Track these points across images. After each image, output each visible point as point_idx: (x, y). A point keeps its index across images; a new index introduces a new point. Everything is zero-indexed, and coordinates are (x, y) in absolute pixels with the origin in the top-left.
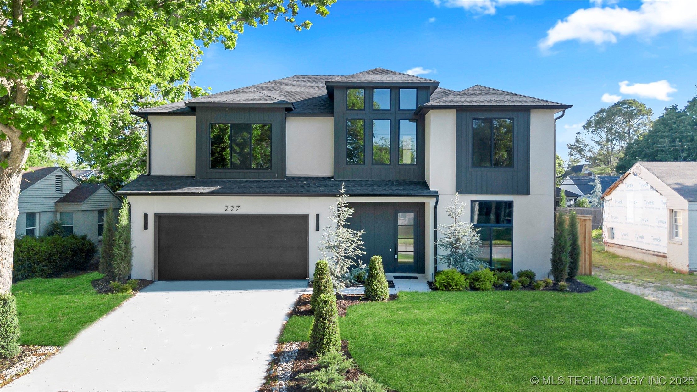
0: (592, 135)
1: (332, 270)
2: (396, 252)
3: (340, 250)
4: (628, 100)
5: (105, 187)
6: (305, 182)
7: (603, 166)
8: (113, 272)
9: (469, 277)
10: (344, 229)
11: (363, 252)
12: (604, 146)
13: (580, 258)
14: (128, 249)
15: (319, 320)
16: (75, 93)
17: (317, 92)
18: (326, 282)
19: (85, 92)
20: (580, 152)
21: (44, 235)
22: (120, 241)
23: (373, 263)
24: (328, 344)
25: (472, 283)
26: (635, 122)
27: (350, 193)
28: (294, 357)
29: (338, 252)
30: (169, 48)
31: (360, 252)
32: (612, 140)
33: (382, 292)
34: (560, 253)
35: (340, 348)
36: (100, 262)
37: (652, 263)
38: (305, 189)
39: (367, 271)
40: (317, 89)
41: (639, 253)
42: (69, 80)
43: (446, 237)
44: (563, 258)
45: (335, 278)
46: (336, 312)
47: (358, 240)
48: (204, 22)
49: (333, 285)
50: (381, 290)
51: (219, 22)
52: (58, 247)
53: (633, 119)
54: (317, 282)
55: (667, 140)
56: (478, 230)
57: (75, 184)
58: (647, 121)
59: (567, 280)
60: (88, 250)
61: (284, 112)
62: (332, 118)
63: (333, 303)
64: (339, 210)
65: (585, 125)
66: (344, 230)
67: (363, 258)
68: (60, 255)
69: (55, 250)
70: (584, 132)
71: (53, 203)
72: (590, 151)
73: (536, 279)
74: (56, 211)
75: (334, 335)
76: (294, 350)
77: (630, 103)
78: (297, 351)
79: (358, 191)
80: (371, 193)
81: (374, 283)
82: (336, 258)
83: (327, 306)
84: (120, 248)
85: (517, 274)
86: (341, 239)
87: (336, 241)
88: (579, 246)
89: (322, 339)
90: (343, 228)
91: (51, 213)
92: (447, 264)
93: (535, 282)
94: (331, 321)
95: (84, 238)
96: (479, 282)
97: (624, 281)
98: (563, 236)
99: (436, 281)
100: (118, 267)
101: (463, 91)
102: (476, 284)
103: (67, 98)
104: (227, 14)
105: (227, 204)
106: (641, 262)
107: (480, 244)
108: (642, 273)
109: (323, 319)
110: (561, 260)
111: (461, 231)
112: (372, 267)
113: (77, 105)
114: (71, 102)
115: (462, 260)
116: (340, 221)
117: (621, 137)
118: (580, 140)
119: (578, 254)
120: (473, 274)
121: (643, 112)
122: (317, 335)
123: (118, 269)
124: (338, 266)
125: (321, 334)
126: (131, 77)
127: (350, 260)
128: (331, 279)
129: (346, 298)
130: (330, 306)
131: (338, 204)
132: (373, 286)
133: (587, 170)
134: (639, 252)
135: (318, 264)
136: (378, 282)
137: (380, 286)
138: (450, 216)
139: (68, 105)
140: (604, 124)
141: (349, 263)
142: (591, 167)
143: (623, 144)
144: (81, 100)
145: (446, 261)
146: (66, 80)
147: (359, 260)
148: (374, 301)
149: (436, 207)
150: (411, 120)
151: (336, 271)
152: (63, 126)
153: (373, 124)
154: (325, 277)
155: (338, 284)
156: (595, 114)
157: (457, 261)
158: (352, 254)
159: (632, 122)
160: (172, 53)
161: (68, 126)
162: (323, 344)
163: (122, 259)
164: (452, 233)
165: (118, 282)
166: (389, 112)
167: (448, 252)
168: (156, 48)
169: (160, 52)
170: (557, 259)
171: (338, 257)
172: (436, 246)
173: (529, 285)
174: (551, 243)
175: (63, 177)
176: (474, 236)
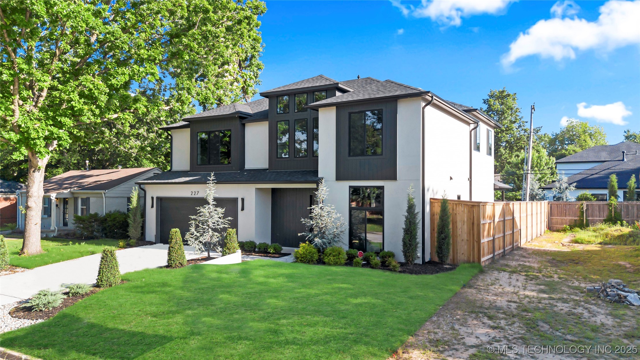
6: (246, 173)
62: (268, 122)
105: (192, 190)
153: (295, 124)
166: (306, 113)
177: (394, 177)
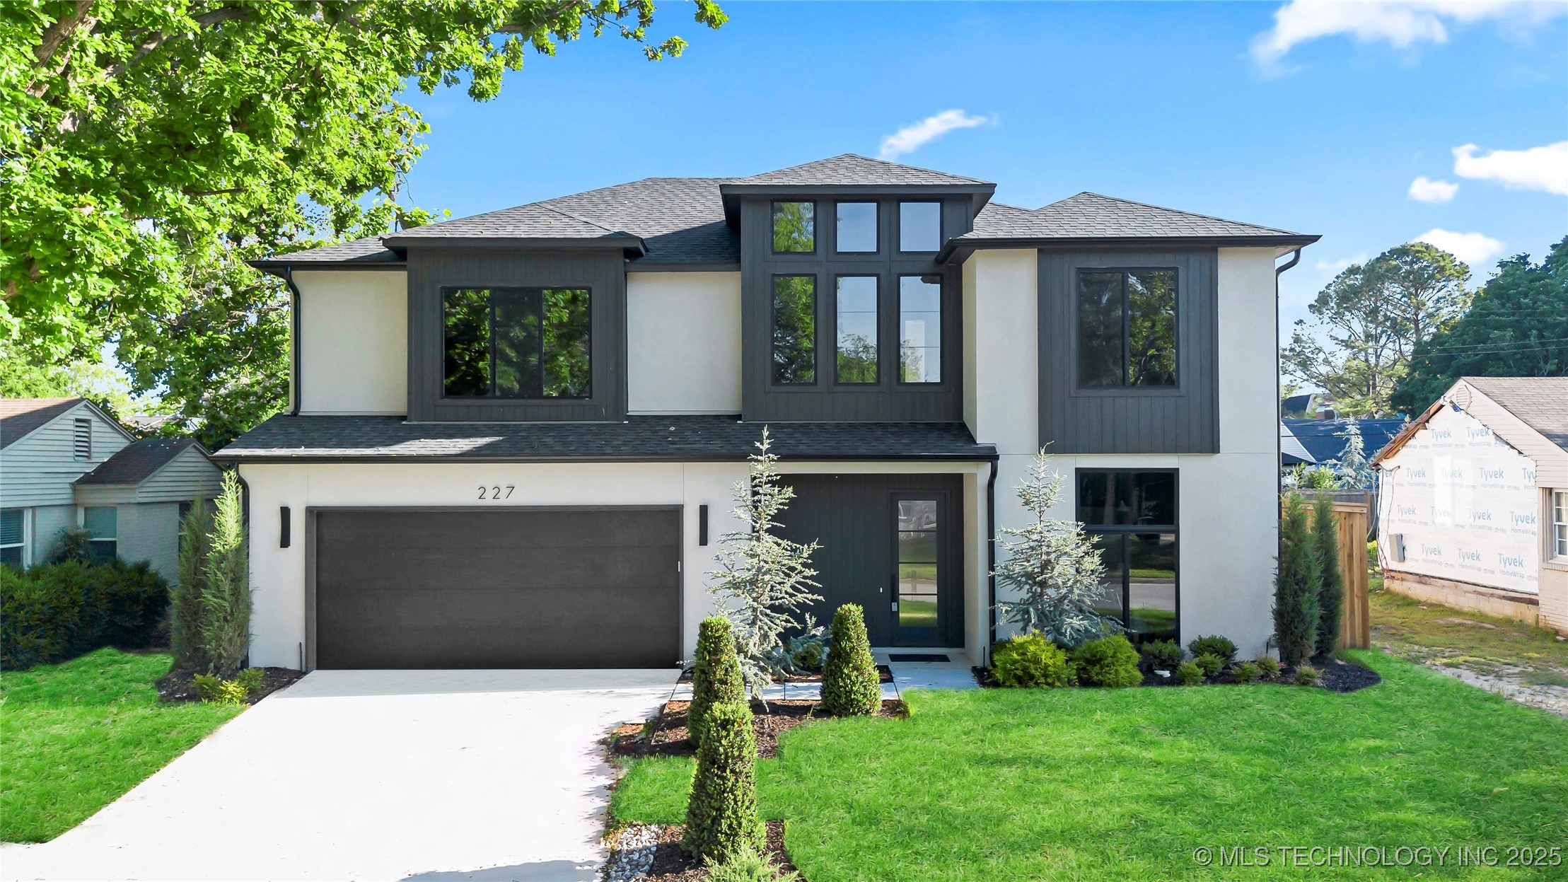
0: (1331, 325)
1: (740, 640)
2: (894, 595)
3: (760, 591)
4: (1413, 246)
5: (195, 447)
6: (672, 429)
7: (1359, 397)
8: (205, 652)
9: (1077, 654)
10: (768, 539)
11: (815, 597)
12: (1360, 351)
13: (1342, 607)
14: (239, 592)
15: (708, 770)
16: (88, 198)
17: (700, 215)
18: (727, 670)
19: (114, 197)
20: (1304, 364)
21: (44, 564)
22: (219, 574)
23: (841, 623)
24: (733, 834)
25: (1084, 669)
26: (1428, 297)
27: (784, 451)
28: (647, 867)
29: (754, 595)
30: (328, 90)
31: (810, 596)
32: (1377, 339)
33: (865, 695)
34: (1295, 594)
35: (763, 843)
36: (173, 627)
37: (1501, 617)
38: (673, 443)
39: (827, 642)
40: (699, 207)
41: (1467, 595)
42: (73, 166)
43: (1017, 557)
44: (1305, 608)
45: (747, 660)
46: (751, 750)
47: (804, 565)
48: (420, 31)
49: (744, 679)
50: (862, 690)
51: (457, 31)
52: (75, 590)
53: (1425, 289)
54: (703, 672)
55: (1509, 333)
56: (1096, 539)
57: (125, 440)
58: (1458, 293)
59: (1315, 661)
60: (149, 598)
61: (621, 261)
62: (737, 275)
63: (744, 727)
64: (755, 493)
65: (1314, 303)
66: (770, 540)
67: (816, 609)
68: (80, 612)
69: (67, 599)
70: (1311, 318)
71: (68, 486)
72: (1326, 362)
73: (1240, 656)
74: (75, 505)
75: (748, 808)
76: (646, 848)
77: (1418, 252)
78: (654, 849)
79: (801, 447)
80: (834, 452)
81: (846, 671)
82: (749, 612)
83: (728, 735)
84: (220, 591)
85: (1190, 646)
86: (762, 563)
87: (749, 570)
88: (1338, 577)
89: (716, 821)
90: (766, 537)
91: (62, 509)
92: (1021, 624)
93: (1236, 664)
94: (741, 772)
95: (142, 568)
96: (1102, 668)
97: (1445, 661)
98: (1302, 553)
99: (994, 666)
100: (214, 638)
101: (1052, 206)
102: (1094, 671)
103: (64, 209)
104: (480, 15)
105: (483, 484)
106: (1473, 615)
107: (1100, 573)
108: (1482, 640)
109: (718, 769)
110: (1299, 613)
111: (1053, 544)
112: (839, 631)
113: (91, 228)
114: (76, 219)
115: (1057, 613)
116: (760, 519)
117: (1398, 330)
118: (1304, 338)
119: (1337, 597)
120: (1084, 647)
121: (1448, 273)
122: (705, 809)
123: (213, 644)
124: (756, 630)
125: (713, 808)
126: (233, 160)
127: (785, 616)
128: (738, 662)
129: (776, 709)
130: (737, 734)
131: (755, 478)
132: (843, 680)
133: (1321, 405)
134: (1469, 592)
135: (704, 626)
136: (856, 668)
137: (860, 679)
138: (1028, 507)
139: (68, 228)
140: (1359, 301)
141: (781, 622)
142: (1330, 400)
143: (1403, 347)
144: (101, 215)
145: (1019, 617)
146: (64, 164)
147: (807, 616)
148: (846, 716)
149: (991, 485)
150: (928, 278)
151: (751, 644)
152: (56, 281)
153: (835, 287)
154: (724, 658)
155: (756, 675)
156: (1337, 277)
157: (1045, 616)
158: (787, 601)
159: (1424, 296)
160: (337, 101)
161: (68, 280)
162: (720, 832)
163: (226, 620)
164: (1033, 548)
165: (215, 676)
166: (875, 257)
167: (1024, 594)
168: (296, 89)
169: (305, 100)
170: (1289, 609)
171: (755, 610)
172: (992, 581)
173: (1221, 674)
174: (1270, 568)
175: (93, 424)
176: (1086, 553)
177: (1210, 444)
